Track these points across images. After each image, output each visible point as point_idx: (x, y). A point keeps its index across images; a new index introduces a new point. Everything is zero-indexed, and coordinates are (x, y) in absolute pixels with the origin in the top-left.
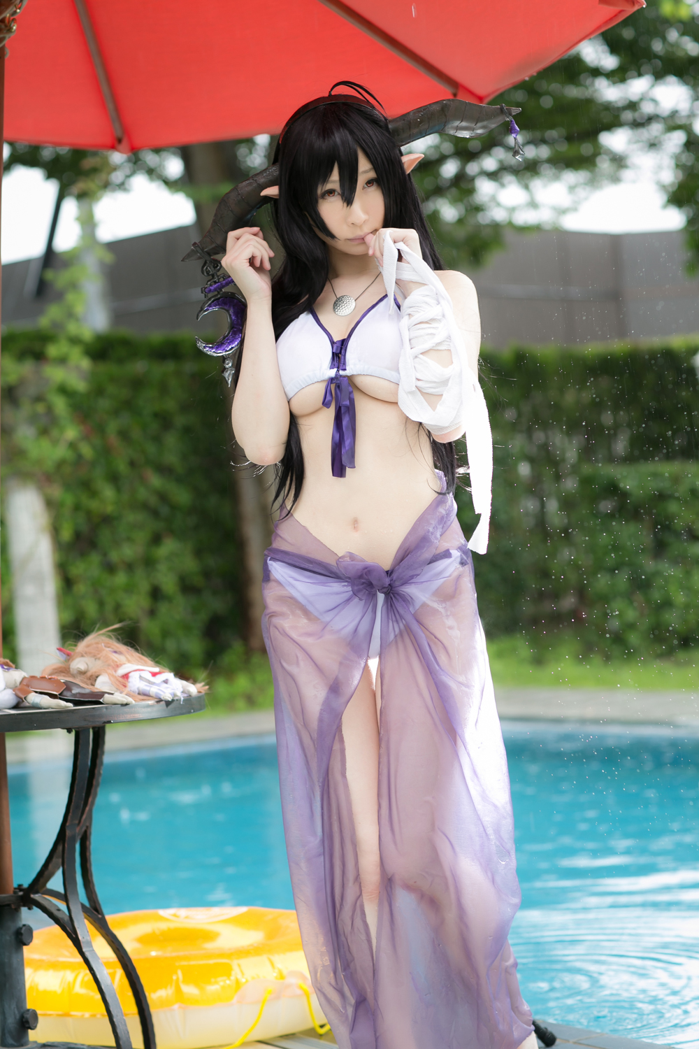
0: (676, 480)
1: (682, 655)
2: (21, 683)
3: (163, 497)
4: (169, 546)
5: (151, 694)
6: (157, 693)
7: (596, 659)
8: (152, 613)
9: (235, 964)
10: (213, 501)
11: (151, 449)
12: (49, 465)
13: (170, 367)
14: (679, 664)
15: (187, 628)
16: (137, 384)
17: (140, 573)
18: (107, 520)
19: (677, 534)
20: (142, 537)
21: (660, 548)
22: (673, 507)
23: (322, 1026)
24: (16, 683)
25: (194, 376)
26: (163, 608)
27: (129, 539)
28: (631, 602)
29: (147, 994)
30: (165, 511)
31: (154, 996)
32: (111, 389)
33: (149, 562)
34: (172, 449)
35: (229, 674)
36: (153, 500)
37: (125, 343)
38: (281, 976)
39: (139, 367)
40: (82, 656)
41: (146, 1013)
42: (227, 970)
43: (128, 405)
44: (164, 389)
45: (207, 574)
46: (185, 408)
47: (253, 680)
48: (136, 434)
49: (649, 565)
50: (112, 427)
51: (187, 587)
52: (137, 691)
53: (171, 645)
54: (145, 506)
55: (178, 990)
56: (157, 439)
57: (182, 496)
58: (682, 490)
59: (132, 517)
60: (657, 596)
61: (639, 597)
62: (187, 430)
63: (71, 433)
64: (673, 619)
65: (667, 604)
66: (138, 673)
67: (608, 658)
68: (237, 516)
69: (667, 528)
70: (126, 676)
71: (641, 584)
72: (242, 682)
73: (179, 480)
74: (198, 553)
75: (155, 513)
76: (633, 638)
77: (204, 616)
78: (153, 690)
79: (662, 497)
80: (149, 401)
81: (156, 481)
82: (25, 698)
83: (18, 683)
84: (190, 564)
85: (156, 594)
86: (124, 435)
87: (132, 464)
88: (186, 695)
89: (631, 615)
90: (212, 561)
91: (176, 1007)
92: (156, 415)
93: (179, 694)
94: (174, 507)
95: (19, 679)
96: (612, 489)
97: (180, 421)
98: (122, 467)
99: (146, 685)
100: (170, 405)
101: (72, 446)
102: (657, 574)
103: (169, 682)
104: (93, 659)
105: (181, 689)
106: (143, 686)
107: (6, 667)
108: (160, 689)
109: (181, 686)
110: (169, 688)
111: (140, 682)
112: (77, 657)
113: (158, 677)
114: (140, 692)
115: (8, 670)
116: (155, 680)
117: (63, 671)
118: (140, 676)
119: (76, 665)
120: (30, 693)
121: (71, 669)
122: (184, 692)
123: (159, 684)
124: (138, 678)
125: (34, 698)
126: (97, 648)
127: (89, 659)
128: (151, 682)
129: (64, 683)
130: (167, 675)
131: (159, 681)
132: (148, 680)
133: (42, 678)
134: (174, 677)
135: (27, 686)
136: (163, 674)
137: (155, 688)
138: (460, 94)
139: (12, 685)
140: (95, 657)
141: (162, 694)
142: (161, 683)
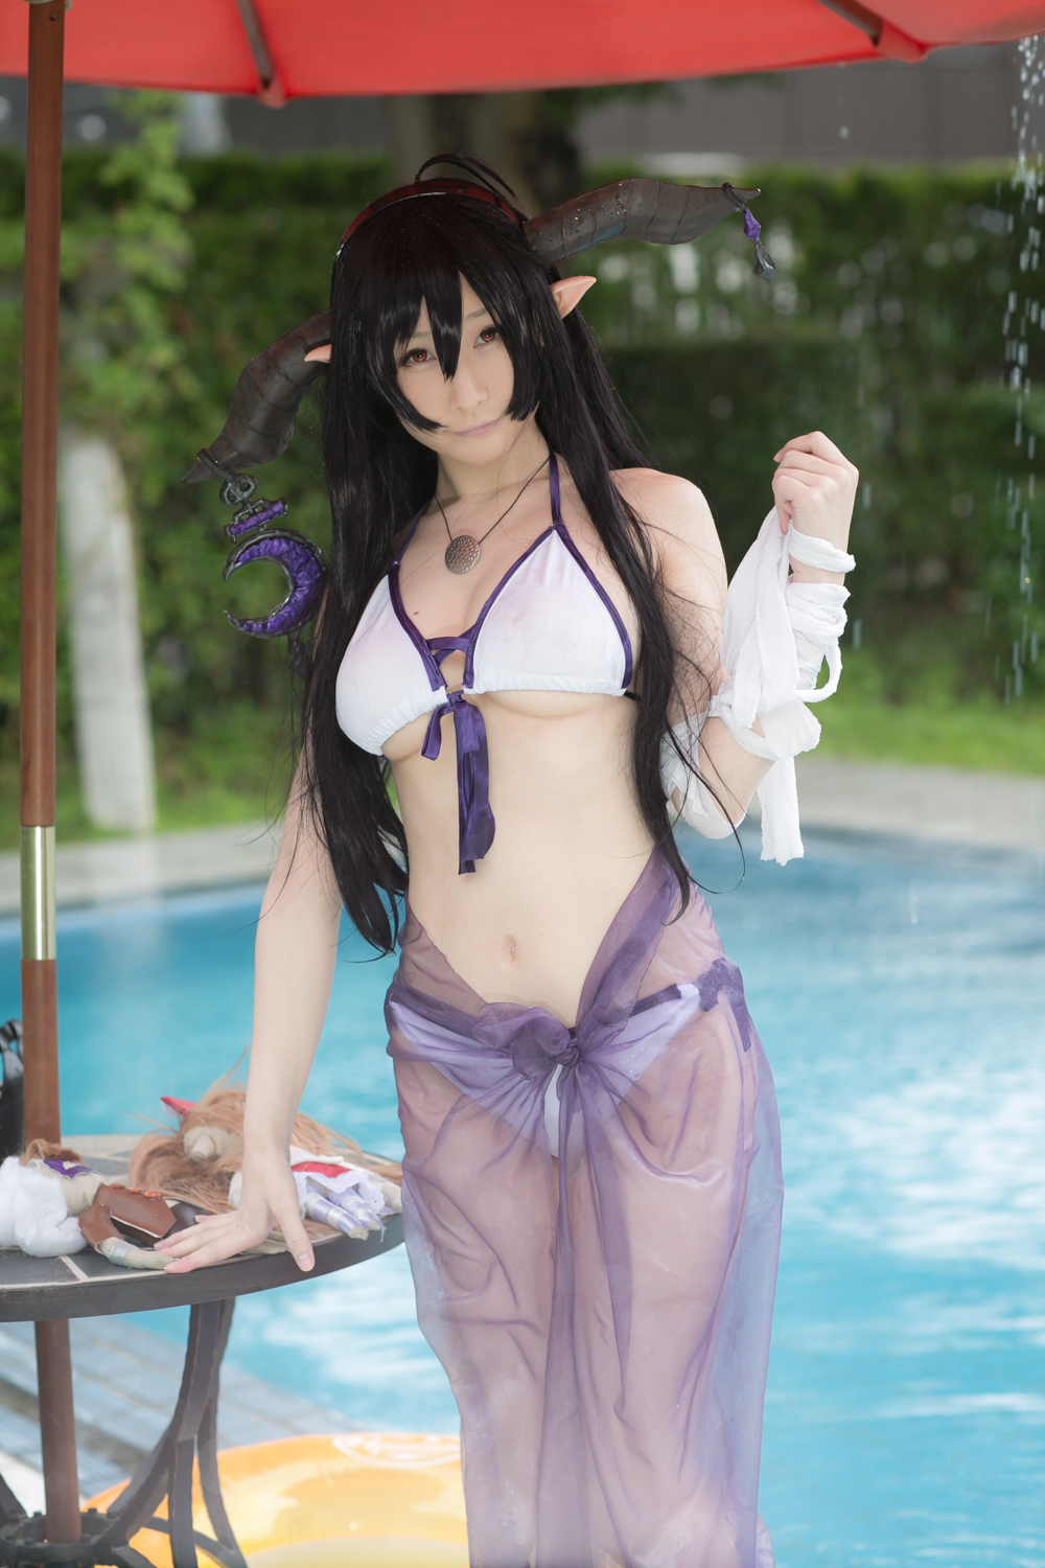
2: (96, 1197)
5: (329, 1221)
6: (340, 1222)
12: (127, 403)
13: (317, 218)
16: (265, 248)
24: (85, 1198)
32: (226, 258)
37: (247, 172)
39: (266, 220)
40: (203, 1125)
43: (250, 283)
44: (307, 255)
48: (262, 328)
50: (227, 318)
52: (305, 1211)
63: (164, 353)
66: (305, 1174)
78: (335, 1215)
82: (98, 1246)
83: (90, 1202)
86: (245, 331)
88: (392, 1213)
92: (295, 298)
93: (377, 1226)
95: (91, 1192)
99: (321, 1201)
101: (163, 375)
103: (360, 1190)
104: (227, 1134)
105: (383, 1203)
106: (315, 1202)
107: (67, 1165)
108: (345, 1215)
109: (382, 1195)
110: (361, 1206)
111: (309, 1192)
112: (197, 1123)
113: (340, 1177)
114: (311, 1214)
115: (71, 1173)
116: (337, 1185)
117: (171, 1151)
118: (308, 1178)
119: (195, 1143)
120: (109, 1236)
121: (185, 1146)
122: (388, 1204)
123: (343, 1194)
124: (305, 1182)
125: (115, 1247)
126: (233, 1108)
127: (218, 1133)
128: (331, 1191)
129: (174, 1209)
130: (358, 1174)
131: (343, 1190)
132: (325, 1188)
133: (133, 1193)
134: (371, 1179)
135: (107, 1210)
136: (350, 1173)
137: (338, 1211)
138: (885, 40)
139: (79, 1206)
140: (229, 1131)
141: (351, 1225)
142: (347, 1191)
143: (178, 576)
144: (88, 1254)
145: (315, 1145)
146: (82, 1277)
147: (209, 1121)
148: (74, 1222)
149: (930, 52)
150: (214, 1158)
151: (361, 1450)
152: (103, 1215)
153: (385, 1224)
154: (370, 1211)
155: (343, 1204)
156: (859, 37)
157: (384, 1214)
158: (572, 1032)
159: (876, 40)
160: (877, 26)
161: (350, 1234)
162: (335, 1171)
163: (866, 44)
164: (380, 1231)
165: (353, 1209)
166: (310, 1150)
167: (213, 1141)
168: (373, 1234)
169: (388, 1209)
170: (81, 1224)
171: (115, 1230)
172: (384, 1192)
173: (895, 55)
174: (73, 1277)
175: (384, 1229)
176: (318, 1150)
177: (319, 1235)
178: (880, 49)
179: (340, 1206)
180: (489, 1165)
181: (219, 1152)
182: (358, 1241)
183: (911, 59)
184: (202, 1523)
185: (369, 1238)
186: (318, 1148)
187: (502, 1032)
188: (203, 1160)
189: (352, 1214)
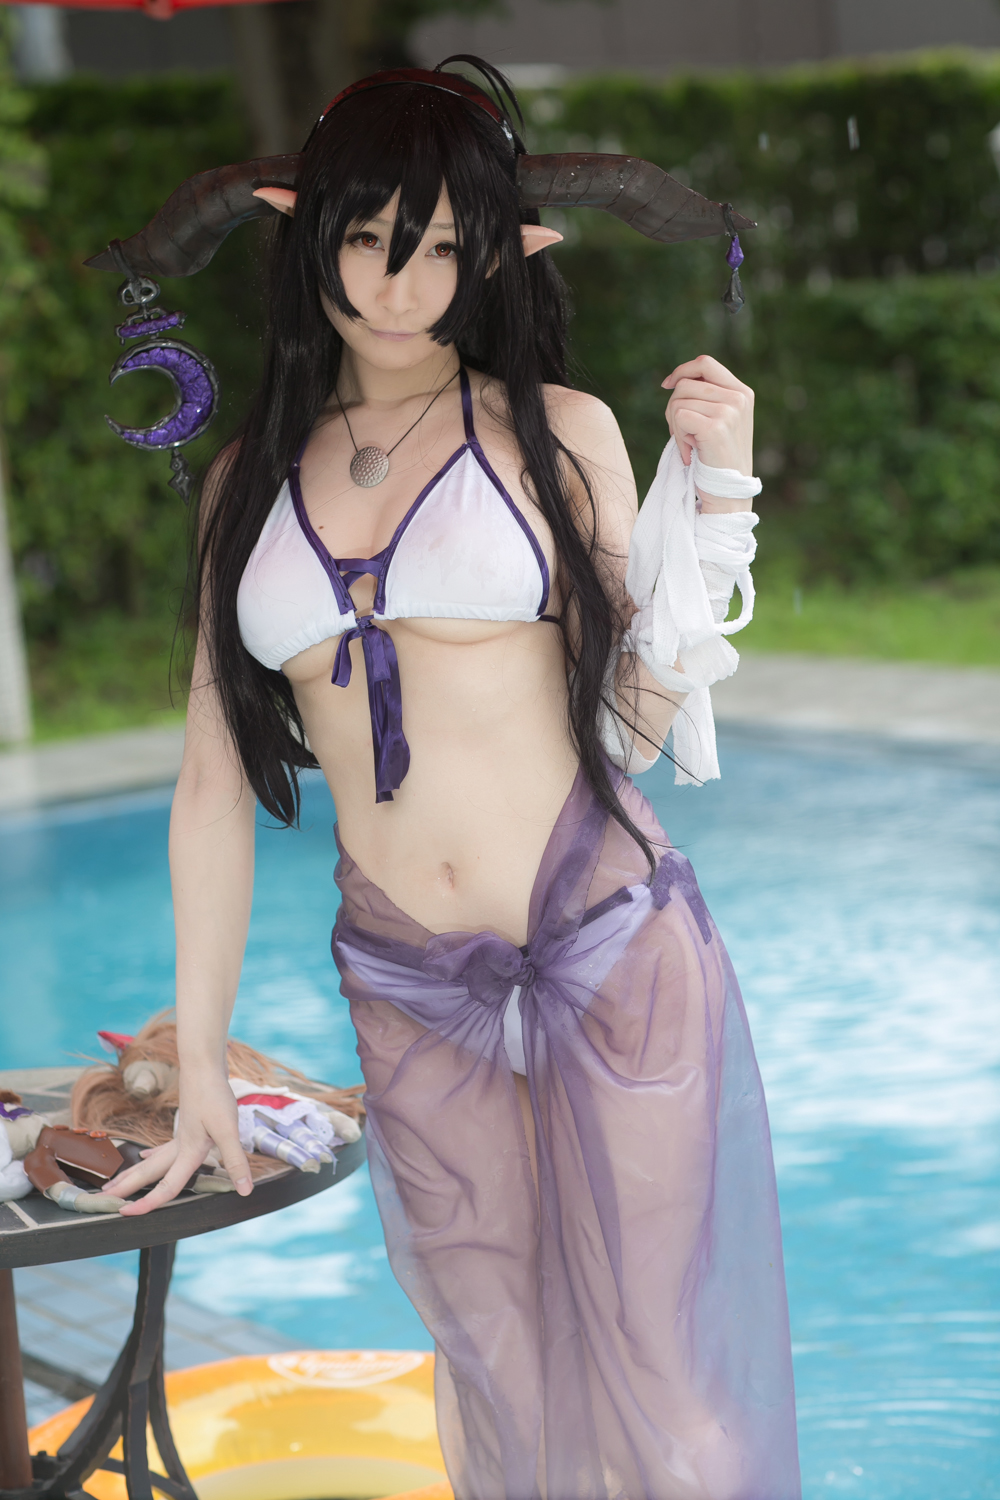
0: (950, 308)
1: (963, 578)
2: (39, 1140)
5: (280, 1155)
6: (290, 1156)
7: (830, 585)
13: (165, 138)
14: (958, 595)
16: (117, 168)
18: (77, 386)
19: (952, 390)
22: (947, 350)
24: (28, 1141)
28: (884, 496)
39: (118, 140)
40: (145, 1059)
43: (102, 204)
44: (156, 174)
49: (910, 438)
50: (81, 238)
52: (253, 1145)
58: (960, 322)
60: (922, 487)
61: (896, 487)
63: (24, 275)
64: (947, 523)
65: (935, 499)
66: (252, 1107)
67: (846, 581)
69: (939, 379)
71: (898, 466)
78: (285, 1149)
79: (928, 334)
82: (47, 1191)
83: (34, 1143)
88: (341, 1143)
93: (330, 1158)
95: (34, 1133)
96: (852, 322)
99: (269, 1135)
103: (308, 1121)
104: (167, 1068)
105: (332, 1133)
106: (263, 1136)
107: (9, 1107)
108: (296, 1148)
109: (331, 1126)
110: (310, 1138)
111: (256, 1125)
112: (135, 1059)
113: (288, 1109)
114: (259, 1148)
115: (13, 1115)
116: (284, 1117)
117: (113, 1086)
118: (256, 1112)
119: (135, 1078)
120: (58, 1180)
121: (126, 1081)
122: (337, 1135)
123: (291, 1126)
124: (253, 1115)
125: (64, 1192)
127: (159, 1067)
128: (277, 1123)
129: (120, 1149)
130: (305, 1104)
131: (291, 1121)
132: (272, 1121)
133: (78, 1134)
134: (318, 1109)
135: (52, 1151)
136: (297, 1104)
137: (288, 1144)
139: (22, 1149)
140: (166, 1063)
141: (302, 1159)
142: (295, 1123)
143: (41, 492)
144: (35, 1199)
145: (259, 1076)
146: (32, 1225)
147: (149, 1055)
148: (19, 1166)
150: (156, 1092)
151: (297, 1370)
152: (48, 1158)
153: (336, 1156)
154: (320, 1143)
155: (291, 1136)
157: (333, 1145)
158: (524, 950)
161: (302, 1168)
162: (281, 1102)
164: (332, 1164)
165: (302, 1141)
166: (252, 1080)
167: (153, 1074)
168: (325, 1167)
169: (337, 1139)
170: (27, 1168)
171: (62, 1173)
172: (333, 1122)
174: (22, 1224)
175: (335, 1160)
176: (261, 1081)
177: (270, 1169)
179: (288, 1138)
180: (451, 1094)
181: (161, 1087)
182: (310, 1175)
184: (156, 1464)
185: (321, 1171)
186: (261, 1079)
187: (451, 962)
188: (144, 1095)
189: (302, 1147)
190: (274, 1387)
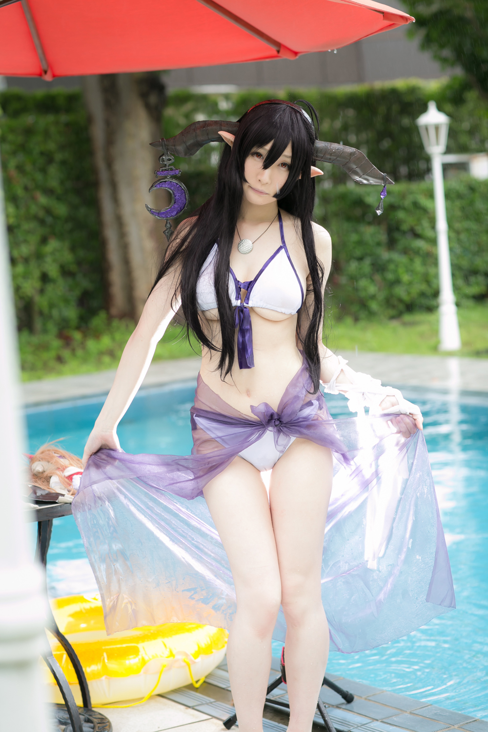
0: (403, 196)
1: (407, 318)
3: (48, 211)
4: (53, 244)
7: (349, 320)
8: (42, 291)
9: (140, 646)
10: (83, 211)
11: (39, 176)
13: (50, 118)
14: (405, 324)
15: (66, 301)
16: (29, 132)
17: (33, 264)
19: (404, 233)
20: (34, 239)
21: (391, 244)
22: (401, 215)
23: (197, 682)
25: (67, 125)
26: (50, 288)
27: (25, 241)
28: (372, 280)
29: (84, 669)
30: (49, 220)
31: (88, 670)
32: (11, 137)
33: (39, 256)
34: (54, 177)
35: (97, 335)
36: (41, 214)
37: (18, 98)
38: (172, 654)
39: (29, 119)
40: (40, 461)
41: (84, 685)
42: (135, 651)
43: (22, 148)
44: (47, 134)
45: (79, 263)
46: (62, 148)
47: (113, 339)
48: (29, 168)
49: (385, 255)
50: (12, 164)
51: (65, 272)
53: (55, 313)
54: (36, 218)
55: (104, 666)
56: (44, 170)
57: (61, 210)
58: (407, 203)
59: (26, 226)
60: (390, 276)
61: (378, 277)
62: (63, 163)
64: (400, 292)
65: (397, 282)
67: (356, 319)
68: (100, 223)
69: (398, 229)
70: (70, 477)
71: (379, 267)
72: (106, 341)
73: (59, 198)
74: (73, 249)
75: (42, 222)
76: (374, 306)
77: (77, 293)
80: (37, 145)
81: (43, 200)
84: (67, 257)
85: (45, 278)
86: (20, 168)
87: (26, 189)
89: (372, 289)
90: (81, 253)
91: (103, 678)
92: (42, 153)
94: (56, 218)
96: (359, 202)
97: (58, 157)
98: (20, 192)
100: (51, 146)
102: (390, 261)
112: (36, 461)
119: (36, 467)
126: (49, 454)
127: (44, 463)
138: (282, 51)
140: (48, 462)
147: (41, 459)
149: (299, 55)
150: (43, 472)
156: (273, 50)
159: (278, 52)
160: (279, 46)
163: (275, 53)
166: (78, 467)
167: (43, 466)
173: (286, 57)
178: (280, 55)
181: (45, 470)
183: (291, 58)
188: (39, 473)
190: (87, 606)
